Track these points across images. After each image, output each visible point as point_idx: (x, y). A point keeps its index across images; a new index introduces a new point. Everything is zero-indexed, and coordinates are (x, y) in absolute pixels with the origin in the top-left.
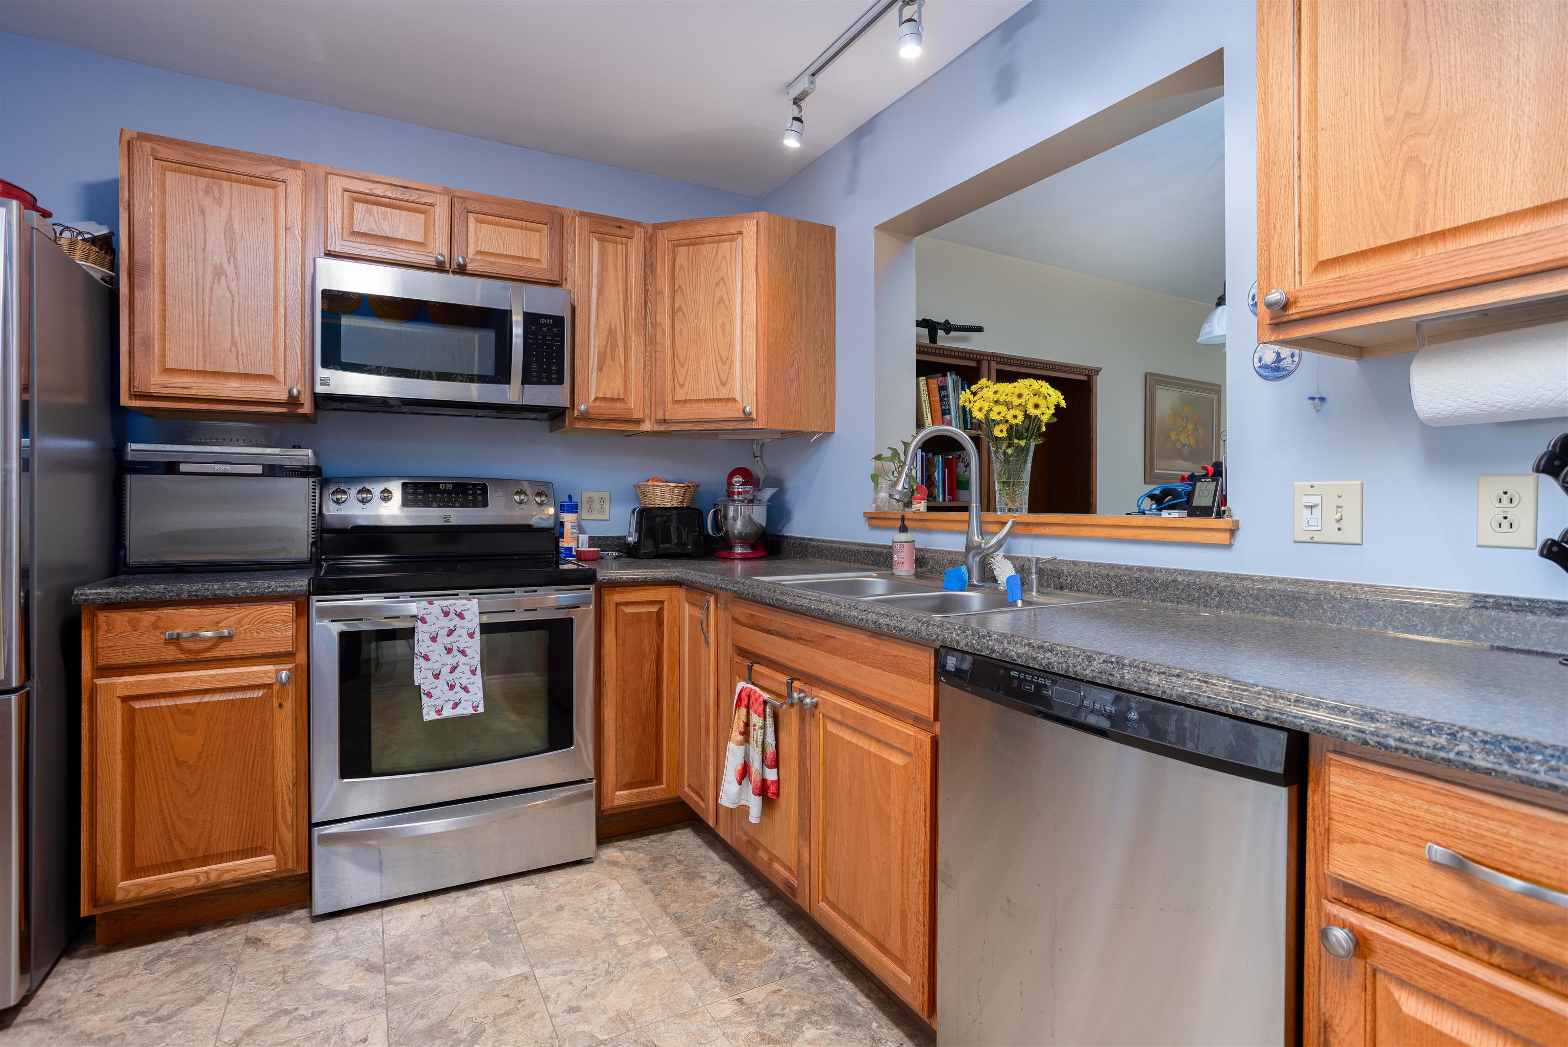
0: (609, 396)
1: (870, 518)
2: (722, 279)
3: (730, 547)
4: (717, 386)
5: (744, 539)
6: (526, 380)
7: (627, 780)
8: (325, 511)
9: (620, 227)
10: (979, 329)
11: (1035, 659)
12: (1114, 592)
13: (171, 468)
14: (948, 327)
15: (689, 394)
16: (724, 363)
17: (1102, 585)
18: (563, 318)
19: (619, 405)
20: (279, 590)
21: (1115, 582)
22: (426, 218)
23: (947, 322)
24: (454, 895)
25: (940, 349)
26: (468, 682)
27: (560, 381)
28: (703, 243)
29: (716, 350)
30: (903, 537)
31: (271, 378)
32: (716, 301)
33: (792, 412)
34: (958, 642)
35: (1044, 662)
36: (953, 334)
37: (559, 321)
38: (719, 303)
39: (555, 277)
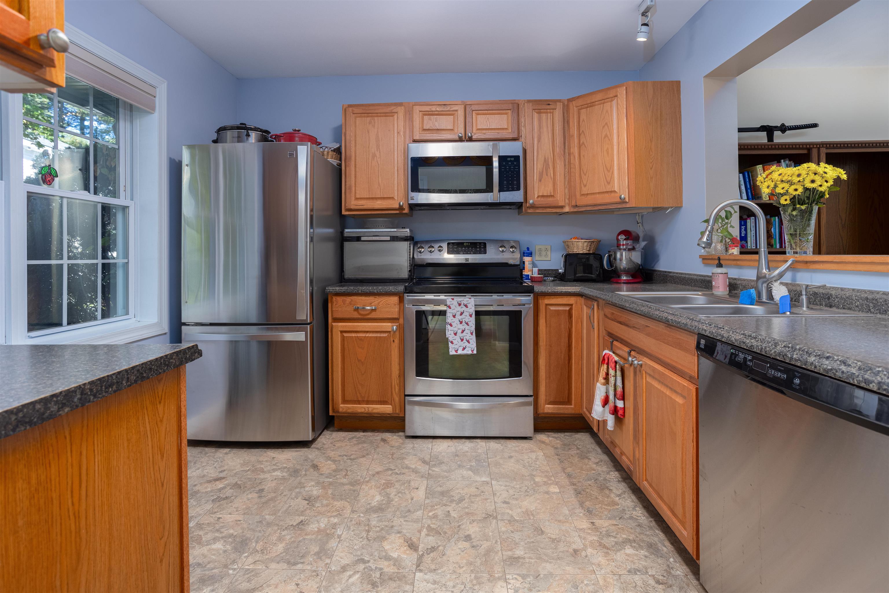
0: (545, 194)
1: (703, 259)
2: (606, 124)
3: (619, 276)
4: (605, 184)
5: (627, 272)
6: (500, 190)
7: (552, 400)
8: (415, 257)
9: (549, 104)
10: (815, 125)
11: (744, 343)
12: (872, 310)
13: (358, 239)
14: (783, 129)
15: (589, 190)
16: (609, 171)
17: (862, 305)
18: (519, 157)
19: (551, 199)
20: (393, 290)
21: (873, 303)
22: (454, 118)
23: (783, 125)
24: (464, 440)
25: (775, 145)
26: (469, 338)
27: (518, 189)
28: (595, 105)
29: (604, 164)
30: (719, 270)
31: (392, 198)
32: (603, 136)
33: (652, 196)
34: (705, 331)
35: (749, 345)
36: (788, 132)
37: (517, 158)
38: (604, 138)
39: (515, 136)
